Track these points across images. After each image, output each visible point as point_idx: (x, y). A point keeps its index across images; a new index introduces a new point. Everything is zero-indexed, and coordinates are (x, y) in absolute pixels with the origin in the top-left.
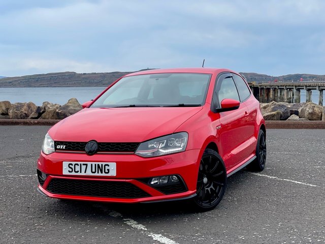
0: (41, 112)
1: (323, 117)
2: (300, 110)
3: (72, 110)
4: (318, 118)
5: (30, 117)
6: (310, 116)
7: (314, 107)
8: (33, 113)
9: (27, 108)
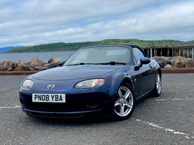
0: (15, 66)
1: (186, 66)
2: (172, 62)
3: (33, 65)
4: (183, 66)
5: (8, 70)
6: (178, 65)
7: (181, 59)
8: (10, 67)
9: (7, 64)
